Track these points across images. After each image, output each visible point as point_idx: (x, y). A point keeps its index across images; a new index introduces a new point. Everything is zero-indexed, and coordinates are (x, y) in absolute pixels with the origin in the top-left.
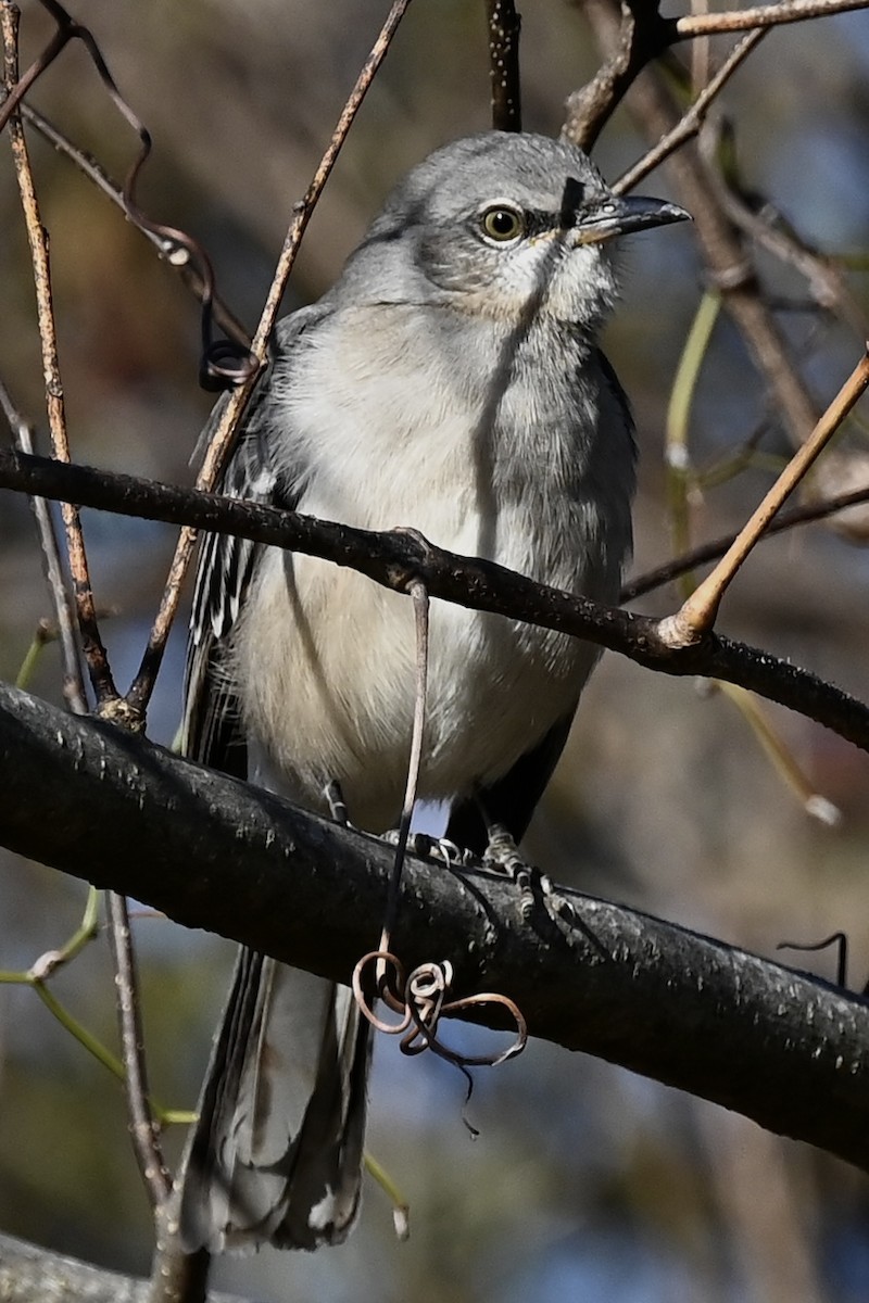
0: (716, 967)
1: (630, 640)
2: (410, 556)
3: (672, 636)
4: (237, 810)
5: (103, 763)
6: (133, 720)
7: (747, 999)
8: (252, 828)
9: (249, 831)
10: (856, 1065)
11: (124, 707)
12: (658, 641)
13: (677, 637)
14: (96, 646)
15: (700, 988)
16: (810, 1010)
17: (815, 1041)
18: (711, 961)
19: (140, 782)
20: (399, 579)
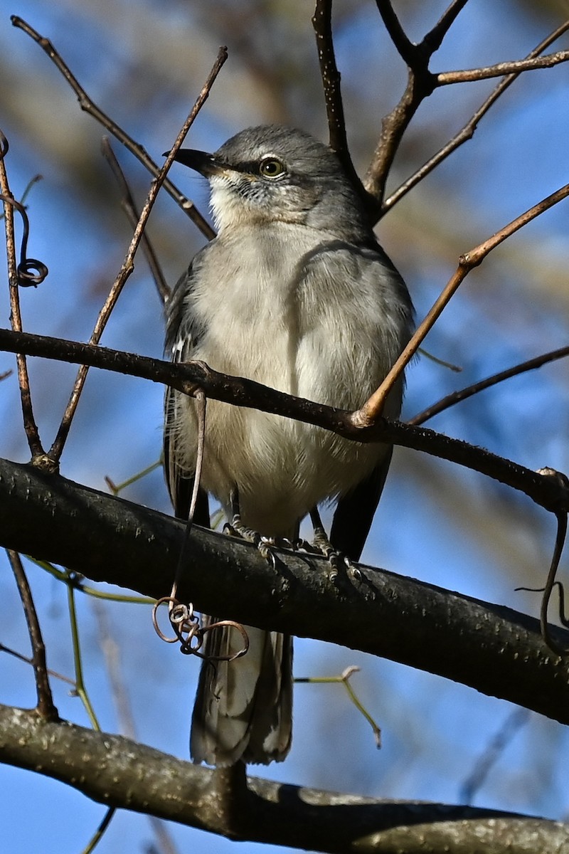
0: (435, 603)
1: (334, 423)
2: (196, 376)
3: (358, 421)
4: (117, 517)
5: (28, 491)
6: (51, 467)
7: (455, 621)
8: (126, 527)
9: (124, 528)
10: (527, 657)
11: (46, 459)
12: (350, 423)
13: (361, 422)
14: (31, 425)
15: (424, 615)
16: (497, 627)
17: (500, 644)
18: (432, 600)
19: (52, 501)
20: (189, 389)
